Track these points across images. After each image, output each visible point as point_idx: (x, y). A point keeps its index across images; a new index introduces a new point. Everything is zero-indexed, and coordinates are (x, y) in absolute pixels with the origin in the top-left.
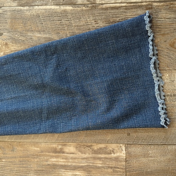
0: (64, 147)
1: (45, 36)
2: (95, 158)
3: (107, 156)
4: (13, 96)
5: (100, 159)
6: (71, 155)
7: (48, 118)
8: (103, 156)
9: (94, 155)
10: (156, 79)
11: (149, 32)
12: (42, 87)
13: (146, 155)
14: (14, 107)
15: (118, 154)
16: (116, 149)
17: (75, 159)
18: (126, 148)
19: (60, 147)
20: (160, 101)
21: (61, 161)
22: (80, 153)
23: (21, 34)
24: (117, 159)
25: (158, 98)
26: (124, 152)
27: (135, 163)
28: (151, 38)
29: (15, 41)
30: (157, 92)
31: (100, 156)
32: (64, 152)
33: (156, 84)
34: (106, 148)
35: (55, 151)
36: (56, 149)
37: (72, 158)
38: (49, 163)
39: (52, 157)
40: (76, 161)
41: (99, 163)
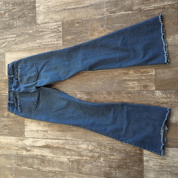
0: (129, 72)
1: (120, 25)
2: (142, 76)
3: (147, 74)
4: (105, 53)
5: (144, 76)
6: (132, 75)
7: (119, 62)
8: (145, 74)
9: (141, 74)
10: (164, 43)
11: (161, 23)
12: (116, 49)
13: (164, 73)
14: (105, 57)
15: (152, 73)
16: (151, 71)
17: (133, 76)
18: (155, 70)
19: (127, 72)
20: (165, 52)
21: (128, 78)
22: (135, 74)
23: (111, 25)
24: (151, 75)
25: (165, 51)
26: (154, 72)
27: (159, 76)
28: (162, 25)
29: (108, 28)
30: (164, 49)
31: (144, 74)
32: (128, 74)
33: (164, 45)
34: (146, 71)
35: (125, 74)
36: (125, 73)
37: (132, 76)
38: (122, 79)
39: (124, 76)
40: (134, 77)
41: (143, 78)
